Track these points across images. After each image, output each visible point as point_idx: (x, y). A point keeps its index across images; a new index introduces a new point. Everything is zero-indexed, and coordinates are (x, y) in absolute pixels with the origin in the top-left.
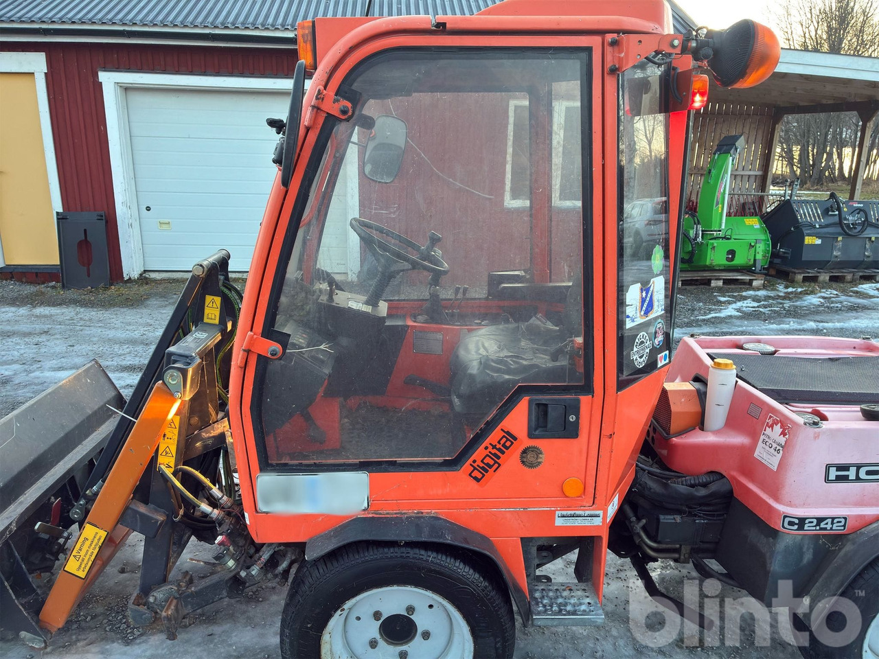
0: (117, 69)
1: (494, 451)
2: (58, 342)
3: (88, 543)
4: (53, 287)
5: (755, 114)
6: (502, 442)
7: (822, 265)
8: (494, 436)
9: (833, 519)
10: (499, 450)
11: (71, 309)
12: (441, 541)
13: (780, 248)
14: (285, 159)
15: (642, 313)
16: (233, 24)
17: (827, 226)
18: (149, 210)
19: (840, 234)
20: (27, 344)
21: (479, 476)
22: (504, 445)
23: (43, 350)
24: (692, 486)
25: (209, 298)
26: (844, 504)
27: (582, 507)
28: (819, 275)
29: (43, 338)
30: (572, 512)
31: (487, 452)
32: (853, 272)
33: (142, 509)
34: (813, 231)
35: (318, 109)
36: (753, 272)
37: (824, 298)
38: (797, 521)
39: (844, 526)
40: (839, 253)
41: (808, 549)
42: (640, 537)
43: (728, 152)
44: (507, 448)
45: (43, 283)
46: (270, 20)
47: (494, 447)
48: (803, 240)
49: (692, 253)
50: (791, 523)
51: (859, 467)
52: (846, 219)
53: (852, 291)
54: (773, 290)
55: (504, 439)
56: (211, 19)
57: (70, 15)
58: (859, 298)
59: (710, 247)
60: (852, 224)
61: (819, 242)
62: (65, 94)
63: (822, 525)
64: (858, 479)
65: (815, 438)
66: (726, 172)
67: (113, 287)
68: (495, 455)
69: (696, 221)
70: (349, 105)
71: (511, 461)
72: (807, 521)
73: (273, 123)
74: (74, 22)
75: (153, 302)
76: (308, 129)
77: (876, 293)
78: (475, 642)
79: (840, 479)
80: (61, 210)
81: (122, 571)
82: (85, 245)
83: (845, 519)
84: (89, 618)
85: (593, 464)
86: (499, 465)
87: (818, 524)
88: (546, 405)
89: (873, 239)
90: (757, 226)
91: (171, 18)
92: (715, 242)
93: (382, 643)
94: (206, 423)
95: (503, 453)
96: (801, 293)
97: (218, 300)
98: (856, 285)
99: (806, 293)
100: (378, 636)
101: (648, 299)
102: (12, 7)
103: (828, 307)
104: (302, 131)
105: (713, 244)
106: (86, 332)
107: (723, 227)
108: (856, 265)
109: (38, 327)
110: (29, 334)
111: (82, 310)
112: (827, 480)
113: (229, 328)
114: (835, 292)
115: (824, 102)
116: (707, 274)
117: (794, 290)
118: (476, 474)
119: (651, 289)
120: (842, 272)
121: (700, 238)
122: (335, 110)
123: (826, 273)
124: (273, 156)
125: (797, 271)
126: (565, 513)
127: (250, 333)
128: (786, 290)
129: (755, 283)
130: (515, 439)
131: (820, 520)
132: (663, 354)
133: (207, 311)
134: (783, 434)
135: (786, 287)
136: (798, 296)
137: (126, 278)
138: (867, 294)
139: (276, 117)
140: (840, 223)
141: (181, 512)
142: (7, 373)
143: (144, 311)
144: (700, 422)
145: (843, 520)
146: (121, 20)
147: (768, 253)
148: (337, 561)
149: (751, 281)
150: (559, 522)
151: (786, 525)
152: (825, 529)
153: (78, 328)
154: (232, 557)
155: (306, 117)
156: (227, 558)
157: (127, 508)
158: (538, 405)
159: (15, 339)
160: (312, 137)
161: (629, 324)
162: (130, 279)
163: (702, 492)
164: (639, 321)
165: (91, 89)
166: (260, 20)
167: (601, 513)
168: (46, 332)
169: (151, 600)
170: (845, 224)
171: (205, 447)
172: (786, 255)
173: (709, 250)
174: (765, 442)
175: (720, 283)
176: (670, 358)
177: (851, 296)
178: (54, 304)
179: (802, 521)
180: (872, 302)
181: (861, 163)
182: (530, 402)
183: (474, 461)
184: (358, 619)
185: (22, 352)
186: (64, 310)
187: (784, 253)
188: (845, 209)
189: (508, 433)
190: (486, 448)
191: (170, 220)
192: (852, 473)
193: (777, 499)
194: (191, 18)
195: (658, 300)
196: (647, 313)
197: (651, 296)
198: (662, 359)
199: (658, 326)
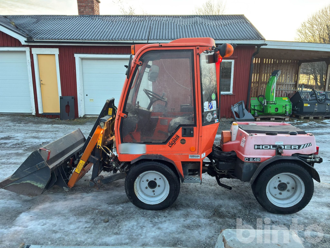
0: (80, 53)
1: (174, 140)
2: (61, 133)
3: (81, 165)
4: (58, 119)
5: (292, 63)
6: (176, 138)
7: (311, 113)
8: (174, 136)
9: (257, 158)
10: (175, 140)
11: (63, 125)
12: (161, 159)
13: (296, 108)
14: (128, 74)
15: (209, 109)
16: (115, 39)
17: (312, 100)
18: (87, 96)
19: (317, 103)
20: (52, 134)
21: (171, 146)
22: (176, 139)
23: (57, 135)
24: (227, 154)
25: (109, 109)
26: (259, 155)
27: (195, 154)
28: (309, 117)
29: (57, 132)
30: (193, 155)
31: (172, 140)
32: (322, 116)
33: (93, 157)
34: (307, 102)
35: (135, 63)
36: (286, 116)
37: (309, 124)
38: (248, 159)
39: (260, 160)
40: (317, 109)
41: (252, 166)
42: (215, 169)
43: (275, 75)
44: (177, 139)
45: (55, 119)
46: (126, 38)
47: (174, 139)
48: (303, 105)
49: (263, 109)
50: (247, 159)
51: (262, 146)
52: (319, 98)
53: (321, 122)
54: (292, 122)
55: (176, 137)
56: (108, 38)
57: (66, 37)
58: (323, 124)
59: (269, 107)
60: (321, 99)
61: (309, 105)
62: (64, 61)
63: (254, 160)
64: (262, 148)
65: (251, 138)
66: (274, 82)
67: (75, 119)
68: (174, 141)
69: (264, 98)
70: (142, 62)
71: (178, 142)
72: (250, 159)
73: (125, 66)
74: (68, 39)
75: (88, 123)
76: (133, 67)
77: (329, 123)
78: (170, 186)
79: (258, 148)
80: (61, 96)
81: (85, 181)
82: (68, 106)
83: (260, 158)
84: (78, 189)
85: (197, 143)
86: (175, 143)
87: (253, 160)
88: (186, 129)
89: (329, 104)
90: (287, 100)
91: (96, 38)
92: (271, 105)
93: (148, 188)
94: (108, 138)
95: (176, 140)
96: (302, 122)
97: (112, 109)
98: (323, 120)
99: (304, 123)
100: (148, 186)
101: (211, 106)
102: (49, 35)
103: (309, 127)
104: (131, 68)
105: (270, 106)
106: (69, 131)
107: (274, 100)
108: (323, 113)
109: (55, 130)
110: (53, 131)
111: (67, 125)
112: (255, 149)
113: (114, 117)
114: (314, 122)
115: (315, 58)
116: (269, 116)
117: (300, 122)
118: (170, 145)
119: (212, 103)
120: (318, 116)
121: (266, 104)
122: (138, 63)
123: (312, 116)
124: (126, 73)
125: (301, 115)
126: (191, 155)
127: (120, 112)
128: (297, 122)
129: (286, 119)
130: (179, 137)
131: (254, 158)
132: (217, 120)
133: (109, 112)
134: (245, 138)
135: (297, 121)
136: (301, 123)
137: (79, 117)
138: (326, 123)
139: (126, 65)
140: (316, 99)
141: (102, 159)
142: (48, 141)
143: (85, 126)
144: (230, 140)
145: (259, 159)
146: (82, 39)
147: (291, 109)
148: (138, 165)
149: (285, 118)
150: (190, 158)
151: (245, 160)
152: (255, 161)
153: (66, 130)
154: (114, 164)
155: (132, 65)
156: (113, 164)
157: (90, 157)
158: (184, 129)
159: (49, 133)
160: (134, 69)
161: (205, 111)
162: (80, 117)
163: (229, 155)
164: (208, 110)
165: (72, 59)
166: (123, 37)
167: (200, 155)
168: (57, 131)
169: (94, 180)
170: (318, 99)
171: (108, 143)
172: (298, 110)
173: (269, 108)
174: (242, 141)
175: (274, 119)
176: (219, 121)
177: (320, 123)
178: (58, 124)
179: (249, 159)
180: (326, 125)
181: (327, 79)
182: (182, 128)
183: (170, 142)
184: (143, 181)
185: (51, 136)
186: (61, 126)
187: (297, 109)
188: (319, 94)
189: (177, 136)
190: (172, 139)
191: (93, 99)
192: (261, 147)
193: (244, 154)
194: (102, 38)
195: (214, 106)
196: (210, 109)
197: (212, 105)
198: (216, 121)
199: (215, 113)
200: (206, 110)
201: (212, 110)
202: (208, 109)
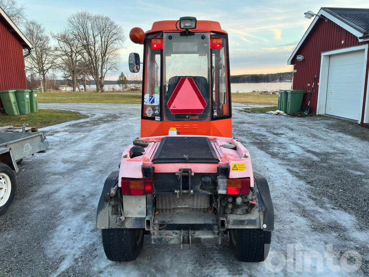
15: (150, 102)
101: (152, 99)
119: (154, 97)
161: (145, 104)
164: (149, 104)
176: (161, 119)
195: (156, 101)
196: (152, 103)
197: (154, 99)
198: (158, 119)
199: (156, 108)
200: (147, 103)
201: (153, 104)
202: (148, 102)
